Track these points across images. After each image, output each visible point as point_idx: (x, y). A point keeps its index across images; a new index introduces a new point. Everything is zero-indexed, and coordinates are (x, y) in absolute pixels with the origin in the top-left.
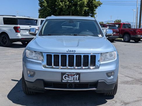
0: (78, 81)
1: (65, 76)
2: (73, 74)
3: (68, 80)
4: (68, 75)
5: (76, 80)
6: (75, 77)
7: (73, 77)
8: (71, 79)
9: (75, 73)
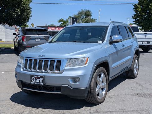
0: (42, 84)
1: (33, 79)
2: (39, 77)
3: (35, 82)
4: (35, 77)
5: (41, 83)
6: (40, 79)
7: (39, 80)
8: (37, 82)
9: (40, 76)
